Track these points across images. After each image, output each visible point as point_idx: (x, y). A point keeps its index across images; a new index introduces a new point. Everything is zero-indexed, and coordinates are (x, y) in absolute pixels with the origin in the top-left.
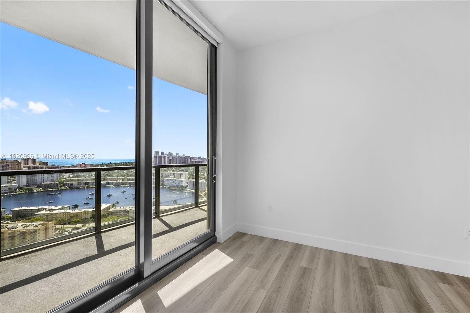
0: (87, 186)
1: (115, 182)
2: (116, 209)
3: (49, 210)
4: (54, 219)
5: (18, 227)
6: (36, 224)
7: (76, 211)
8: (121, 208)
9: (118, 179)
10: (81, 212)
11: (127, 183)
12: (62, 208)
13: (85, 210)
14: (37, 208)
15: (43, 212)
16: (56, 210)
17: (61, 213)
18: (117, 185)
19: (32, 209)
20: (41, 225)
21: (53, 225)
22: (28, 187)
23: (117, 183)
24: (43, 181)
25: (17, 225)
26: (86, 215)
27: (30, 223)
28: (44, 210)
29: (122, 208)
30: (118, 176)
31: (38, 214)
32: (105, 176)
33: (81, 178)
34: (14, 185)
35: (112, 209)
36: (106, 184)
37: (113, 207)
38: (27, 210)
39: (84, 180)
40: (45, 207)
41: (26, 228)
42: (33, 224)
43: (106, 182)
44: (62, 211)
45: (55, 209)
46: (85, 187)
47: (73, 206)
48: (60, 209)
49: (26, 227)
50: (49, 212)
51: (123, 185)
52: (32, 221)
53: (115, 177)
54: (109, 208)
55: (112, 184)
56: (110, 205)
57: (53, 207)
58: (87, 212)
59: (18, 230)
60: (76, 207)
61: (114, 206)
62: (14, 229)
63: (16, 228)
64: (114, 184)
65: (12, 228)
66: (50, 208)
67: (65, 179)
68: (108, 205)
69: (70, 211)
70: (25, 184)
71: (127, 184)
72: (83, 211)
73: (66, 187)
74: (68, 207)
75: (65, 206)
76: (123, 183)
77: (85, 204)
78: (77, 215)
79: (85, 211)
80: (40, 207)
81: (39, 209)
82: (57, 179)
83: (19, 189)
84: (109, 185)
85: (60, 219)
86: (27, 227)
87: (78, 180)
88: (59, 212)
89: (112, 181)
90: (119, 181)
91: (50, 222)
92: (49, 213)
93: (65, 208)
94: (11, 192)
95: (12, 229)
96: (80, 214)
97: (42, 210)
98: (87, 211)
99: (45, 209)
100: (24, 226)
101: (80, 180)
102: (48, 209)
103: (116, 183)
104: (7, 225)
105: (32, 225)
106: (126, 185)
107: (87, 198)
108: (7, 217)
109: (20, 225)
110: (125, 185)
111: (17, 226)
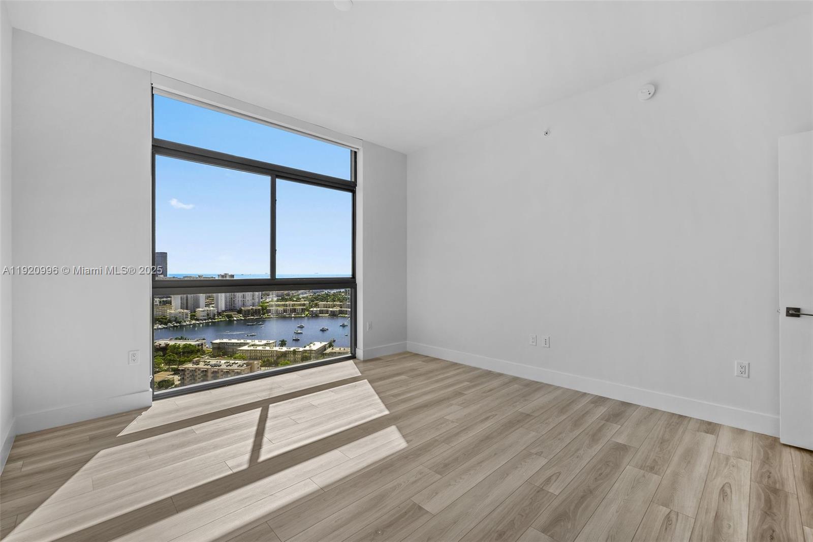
0: (295, 315)
1: (331, 309)
2: (334, 351)
3: (253, 345)
4: (258, 358)
5: (221, 366)
6: (240, 362)
7: (284, 349)
8: (340, 349)
9: (334, 306)
10: (291, 351)
11: (346, 311)
12: (268, 344)
13: (295, 348)
14: (239, 342)
15: (246, 348)
16: (260, 345)
17: (266, 351)
18: (334, 315)
19: (233, 343)
20: (245, 365)
21: (259, 366)
22: (227, 313)
23: (334, 311)
24: (244, 305)
25: (220, 362)
26: (297, 355)
27: (233, 362)
28: (246, 345)
29: (342, 349)
30: (334, 301)
31: (241, 350)
32: (318, 300)
33: (287, 303)
34: (213, 310)
35: (329, 350)
36: (318, 312)
37: (330, 347)
38: (229, 343)
39: (291, 305)
40: (249, 341)
41: (229, 368)
42: (236, 362)
43: (319, 309)
44: (268, 348)
45: (258, 344)
46: (293, 316)
47: (280, 342)
48: (265, 345)
49: (229, 366)
50: (252, 348)
51: (342, 315)
52: (235, 359)
53: (329, 302)
54: (324, 348)
55: (327, 312)
56: (326, 343)
57: (257, 342)
58: (298, 352)
59: (222, 369)
60: (283, 343)
61: (331, 345)
62: (217, 367)
63: (219, 366)
64: (329, 312)
65: (215, 365)
66: (253, 343)
67: (268, 303)
68: (324, 344)
69: (277, 349)
70: (223, 309)
71: (346, 314)
72: (292, 349)
73: (270, 315)
74: (274, 343)
75: (271, 342)
76: (341, 312)
77: (294, 340)
78: (284, 354)
79: (294, 350)
80: (242, 341)
81: (241, 343)
82: (259, 303)
83: (218, 315)
84: (322, 314)
85: (266, 359)
86: (231, 366)
87: (284, 305)
88: (263, 349)
89: (326, 307)
90: (337, 309)
91: (255, 362)
92: (253, 350)
93: (270, 344)
94: (210, 318)
95: (215, 368)
96: (289, 354)
97: (245, 344)
98: (297, 350)
99: (248, 343)
100: (227, 364)
101: (286, 306)
102: (251, 344)
103: (331, 311)
104: (210, 362)
105: (236, 364)
106: (346, 316)
107: (296, 332)
108: (208, 350)
109: (223, 362)
110: (344, 315)
111: (221, 364)
